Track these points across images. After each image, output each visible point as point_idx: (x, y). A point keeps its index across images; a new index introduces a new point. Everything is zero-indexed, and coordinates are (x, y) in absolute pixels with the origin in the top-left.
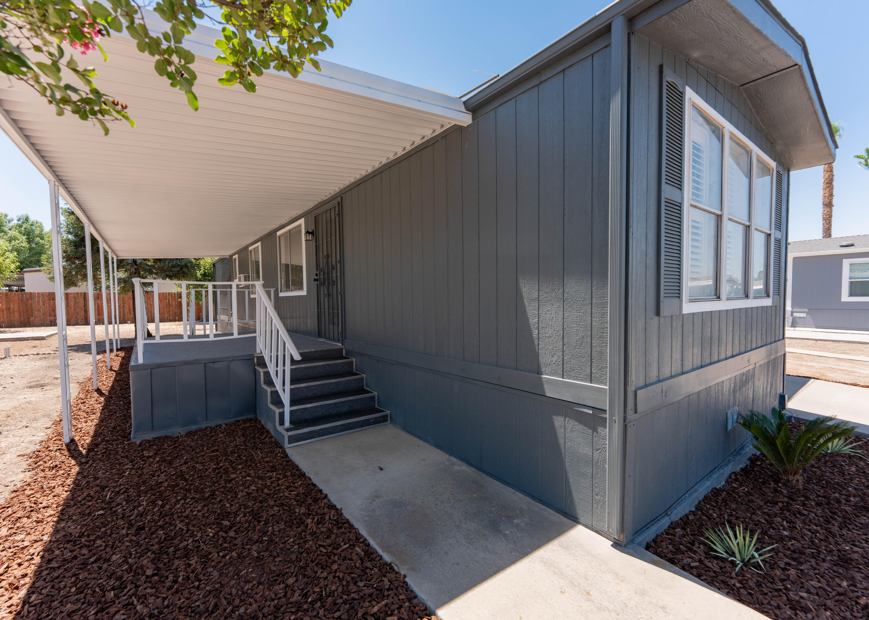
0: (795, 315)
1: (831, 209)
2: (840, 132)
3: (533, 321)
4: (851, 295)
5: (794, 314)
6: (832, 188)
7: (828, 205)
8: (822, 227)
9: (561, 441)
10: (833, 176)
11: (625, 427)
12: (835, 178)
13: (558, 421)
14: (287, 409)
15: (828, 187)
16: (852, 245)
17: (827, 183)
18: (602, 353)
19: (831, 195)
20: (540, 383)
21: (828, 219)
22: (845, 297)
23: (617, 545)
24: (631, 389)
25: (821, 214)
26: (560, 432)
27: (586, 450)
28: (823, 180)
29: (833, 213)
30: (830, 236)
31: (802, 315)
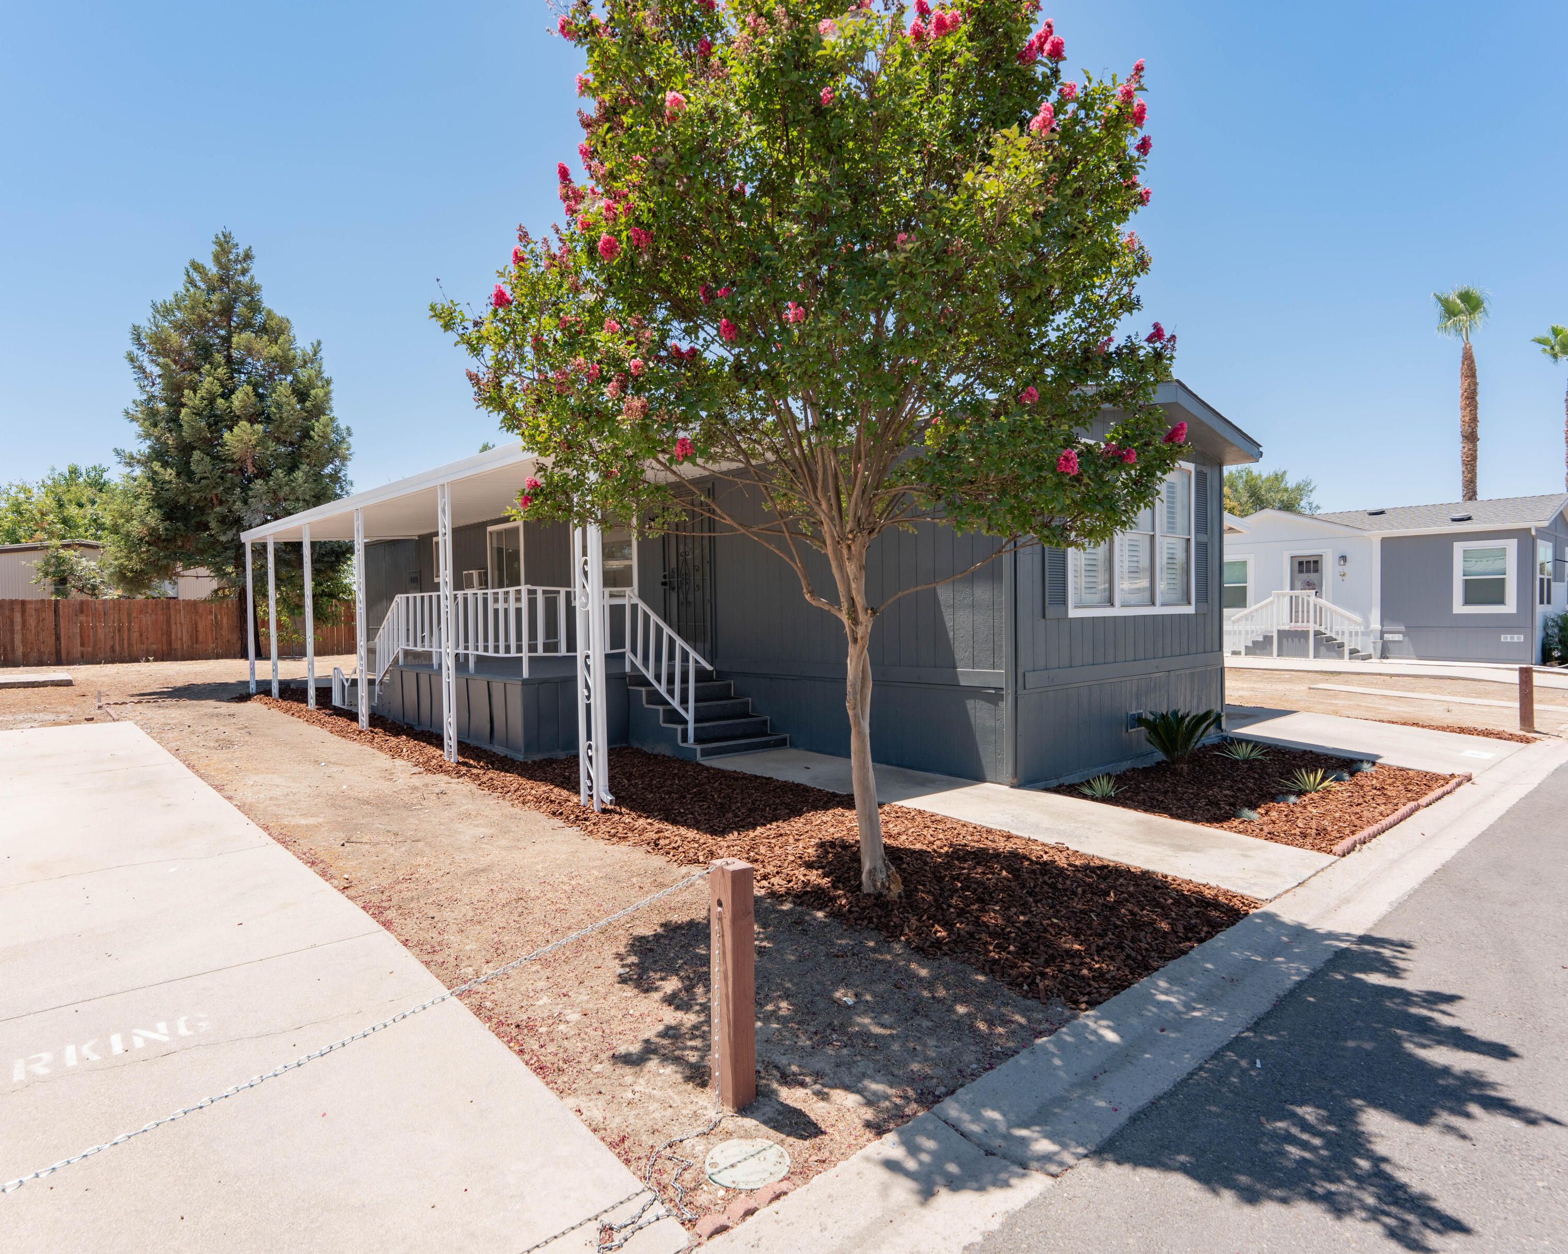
0: (1388, 637)
1: (1475, 446)
2: (1485, 305)
3: (949, 624)
4: (1467, 602)
5: (1386, 636)
6: (1476, 408)
7: (1471, 437)
8: (1461, 477)
9: (973, 720)
10: (1476, 384)
11: (1016, 698)
12: (1479, 389)
13: (970, 704)
14: (691, 726)
15: (1468, 405)
16: (1469, 518)
17: (1467, 398)
18: (1001, 646)
19: (1474, 420)
20: (955, 675)
21: (1470, 463)
22: (1459, 607)
23: (1013, 786)
24: (1020, 671)
25: (1460, 454)
26: (971, 712)
27: (990, 723)
28: (1461, 392)
29: (1478, 453)
30: (1474, 494)
31: (1398, 637)
